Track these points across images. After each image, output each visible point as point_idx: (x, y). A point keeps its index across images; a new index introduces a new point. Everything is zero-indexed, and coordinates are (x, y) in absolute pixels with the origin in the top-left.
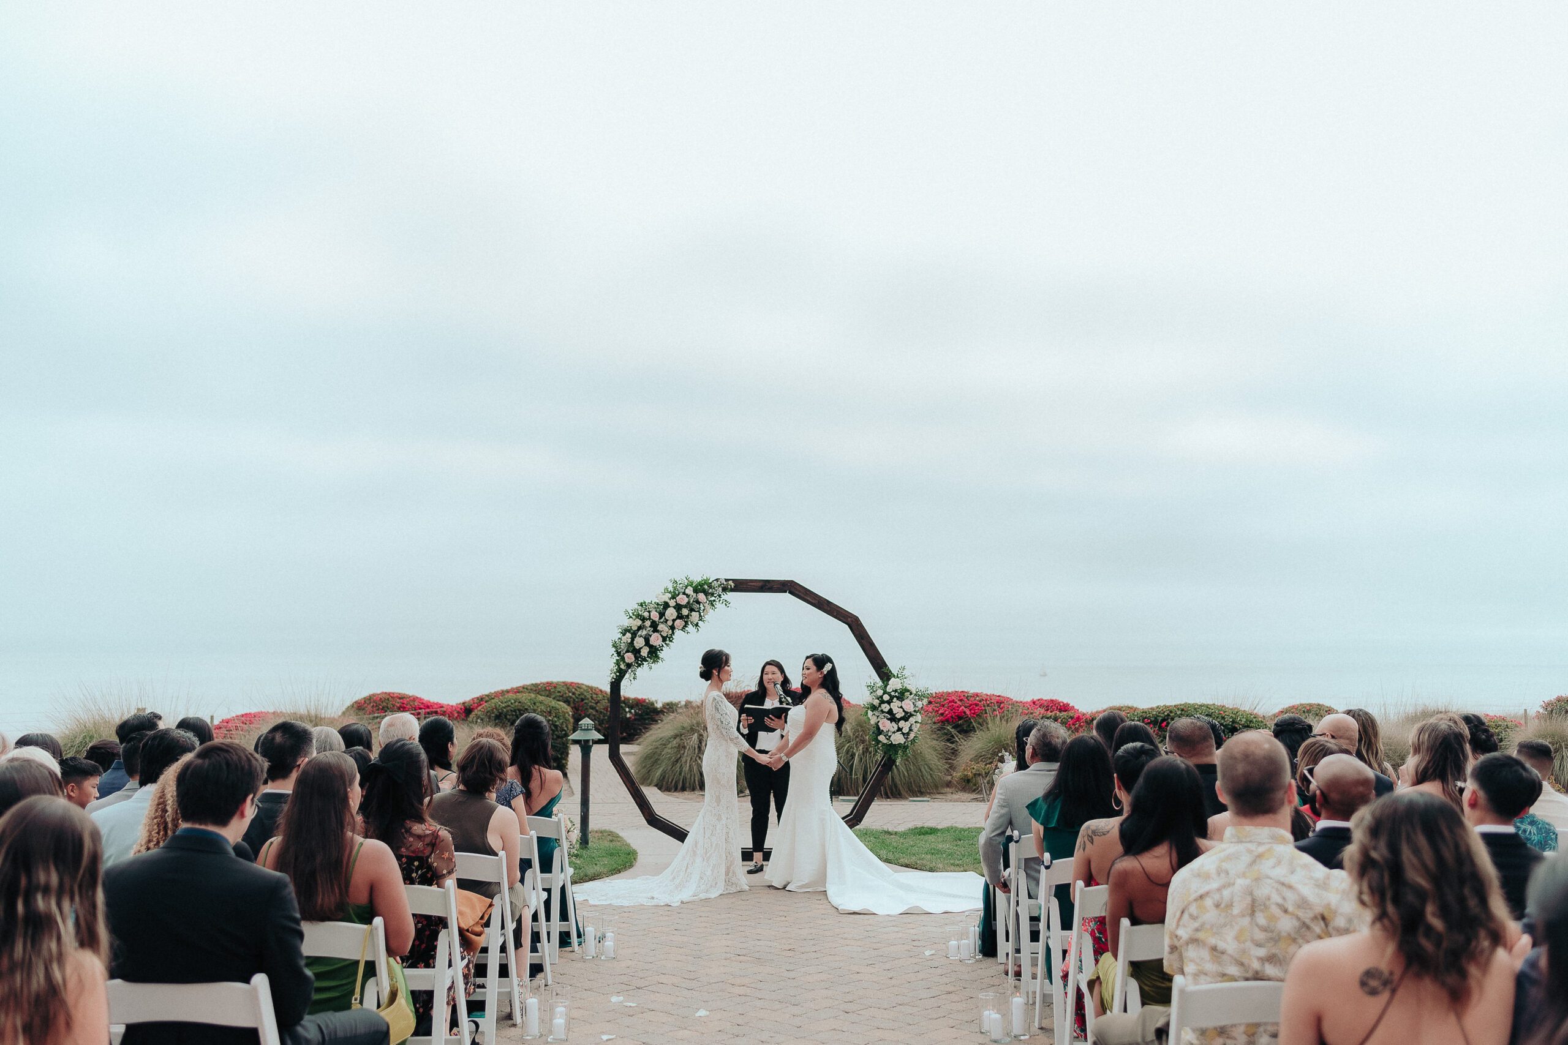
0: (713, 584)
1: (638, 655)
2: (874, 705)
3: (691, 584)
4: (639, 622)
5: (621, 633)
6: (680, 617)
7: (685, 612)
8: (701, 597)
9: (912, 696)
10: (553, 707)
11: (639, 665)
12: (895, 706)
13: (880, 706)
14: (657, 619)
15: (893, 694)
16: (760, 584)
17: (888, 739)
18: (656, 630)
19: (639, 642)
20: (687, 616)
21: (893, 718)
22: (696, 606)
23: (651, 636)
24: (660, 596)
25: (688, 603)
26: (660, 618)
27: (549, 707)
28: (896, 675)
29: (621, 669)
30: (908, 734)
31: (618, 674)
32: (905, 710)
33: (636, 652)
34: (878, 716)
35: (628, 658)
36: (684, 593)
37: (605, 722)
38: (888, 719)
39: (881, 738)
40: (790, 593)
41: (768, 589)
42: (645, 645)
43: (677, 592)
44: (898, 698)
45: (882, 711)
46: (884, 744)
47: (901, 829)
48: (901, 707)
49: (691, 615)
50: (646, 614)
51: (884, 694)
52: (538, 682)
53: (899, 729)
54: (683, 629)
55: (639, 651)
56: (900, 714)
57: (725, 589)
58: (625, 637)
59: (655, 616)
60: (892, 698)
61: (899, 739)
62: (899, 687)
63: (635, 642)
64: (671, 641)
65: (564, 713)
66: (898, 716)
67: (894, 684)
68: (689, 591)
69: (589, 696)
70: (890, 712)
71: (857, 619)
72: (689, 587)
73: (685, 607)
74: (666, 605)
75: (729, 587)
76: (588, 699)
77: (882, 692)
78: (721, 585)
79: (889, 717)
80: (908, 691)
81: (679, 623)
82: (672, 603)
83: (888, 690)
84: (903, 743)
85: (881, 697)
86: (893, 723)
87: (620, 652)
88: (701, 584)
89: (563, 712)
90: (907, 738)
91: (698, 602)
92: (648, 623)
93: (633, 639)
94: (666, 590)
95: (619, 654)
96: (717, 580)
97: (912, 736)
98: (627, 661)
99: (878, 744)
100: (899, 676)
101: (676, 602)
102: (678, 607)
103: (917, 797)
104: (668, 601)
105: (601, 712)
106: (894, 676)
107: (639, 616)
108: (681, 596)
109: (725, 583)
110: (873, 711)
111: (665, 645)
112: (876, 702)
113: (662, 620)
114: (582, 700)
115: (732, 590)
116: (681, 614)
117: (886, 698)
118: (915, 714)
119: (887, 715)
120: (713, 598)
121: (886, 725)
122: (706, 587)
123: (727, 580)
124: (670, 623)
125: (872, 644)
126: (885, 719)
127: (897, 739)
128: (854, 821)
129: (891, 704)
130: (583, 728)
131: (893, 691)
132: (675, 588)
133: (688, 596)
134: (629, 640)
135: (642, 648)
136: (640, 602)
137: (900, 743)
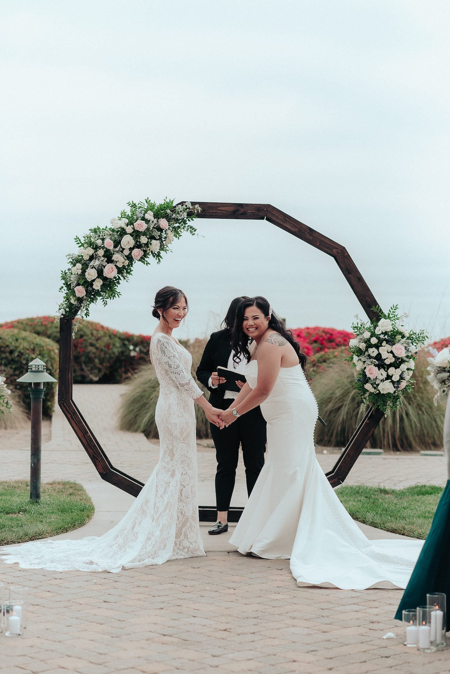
0: (177, 208)
1: (89, 288)
2: (360, 349)
3: (151, 207)
4: (91, 251)
5: (72, 263)
6: (138, 245)
7: (144, 240)
8: (163, 223)
9: (405, 339)
10: (37, 344)
11: (92, 301)
12: (384, 350)
13: (367, 350)
14: (111, 248)
15: (382, 336)
16: (232, 209)
17: (375, 388)
18: (110, 260)
19: (91, 274)
20: (147, 245)
21: (381, 364)
22: (156, 234)
23: (104, 267)
24: (115, 222)
25: (148, 229)
26: (115, 247)
27: (33, 343)
28: (387, 315)
29: (71, 304)
30: (399, 382)
31: (68, 310)
32: (396, 355)
33: (88, 285)
34: (364, 362)
35: (79, 291)
36: (143, 219)
37: (106, 360)
38: (375, 365)
39: (368, 386)
40: (268, 219)
41: (241, 214)
42: (97, 277)
43: (135, 217)
44: (388, 342)
45: (369, 355)
46: (371, 394)
47: (400, 487)
48: (392, 352)
49: (151, 244)
50: (99, 242)
51: (372, 336)
52: (34, 316)
53: (389, 377)
54: (142, 259)
55: (91, 284)
56: (390, 360)
57: (190, 215)
58: (75, 268)
59: (109, 244)
60: (380, 341)
61: (388, 389)
62: (389, 328)
63: (86, 274)
64: (127, 273)
65: (50, 351)
66: (387, 362)
67: (384, 325)
68: (149, 216)
69: (88, 332)
70: (379, 357)
71: (343, 250)
72: (149, 212)
73: (144, 234)
74: (122, 233)
75: (196, 211)
76: (87, 336)
77: (369, 334)
78: (186, 209)
79: (377, 363)
80: (401, 333)
81: (137, 253)
82: (129, 229)
83: (376, 333)
84: (392, 392)
85: (369, 340)
86: (382, 370)
87: (70, 284)
88: (162, 208)
89: (48, 349)
90: (398, 387)
91: (160, 229)
92: (101, 252)
93: (84, 271)
94: (123, 215)
95: (68, 286)
96: (182, 203)
97: (403, 384)
98: (78, 295)
99: (365, 393)
100: (391, 316)
101: (134, 228)
102: (136, 234)
103: (431, 449)
104: (125, 227)
105: (102, 350)
106: (385, 316)
107: (91, 244)
108: (139, 221)
109: (191, 207)
110: (358, 356)
111: (122, 278)
112: (363, 346)
113: (117, 249)
114: (82, 336)
115: (200, 216)
116: (140, 242)
117: (374, 341)
118: (407, 360)
119: (374, 360)
120: (177, 225)
121: (373, 372)
122: (168, 211)
123: (193, 204)
124: (127, 252)
125: (360, 279)
126: (373, 366)
127: (387, 388)
128: (336, 480)
129: (380, 348)
130: (33, 369)
131: (382, 333)
132: (133, 214)
133: (147, 221)
134: (80, 272)
135: (94, 280)
136: (93, 228)
137: (389, 393)
